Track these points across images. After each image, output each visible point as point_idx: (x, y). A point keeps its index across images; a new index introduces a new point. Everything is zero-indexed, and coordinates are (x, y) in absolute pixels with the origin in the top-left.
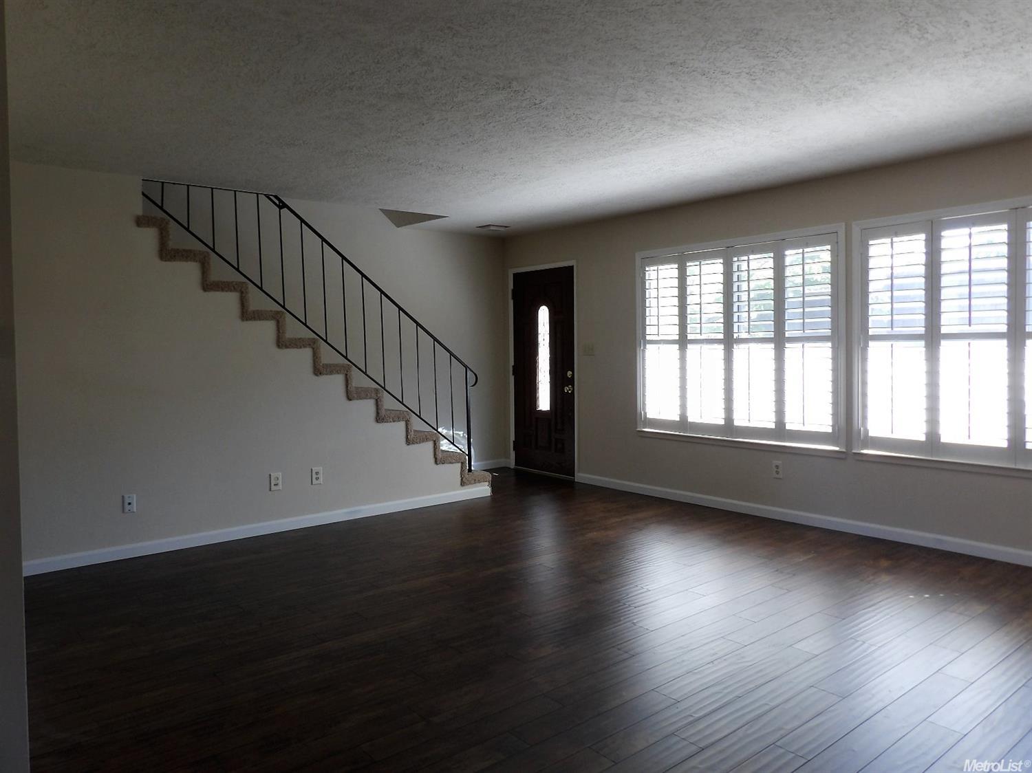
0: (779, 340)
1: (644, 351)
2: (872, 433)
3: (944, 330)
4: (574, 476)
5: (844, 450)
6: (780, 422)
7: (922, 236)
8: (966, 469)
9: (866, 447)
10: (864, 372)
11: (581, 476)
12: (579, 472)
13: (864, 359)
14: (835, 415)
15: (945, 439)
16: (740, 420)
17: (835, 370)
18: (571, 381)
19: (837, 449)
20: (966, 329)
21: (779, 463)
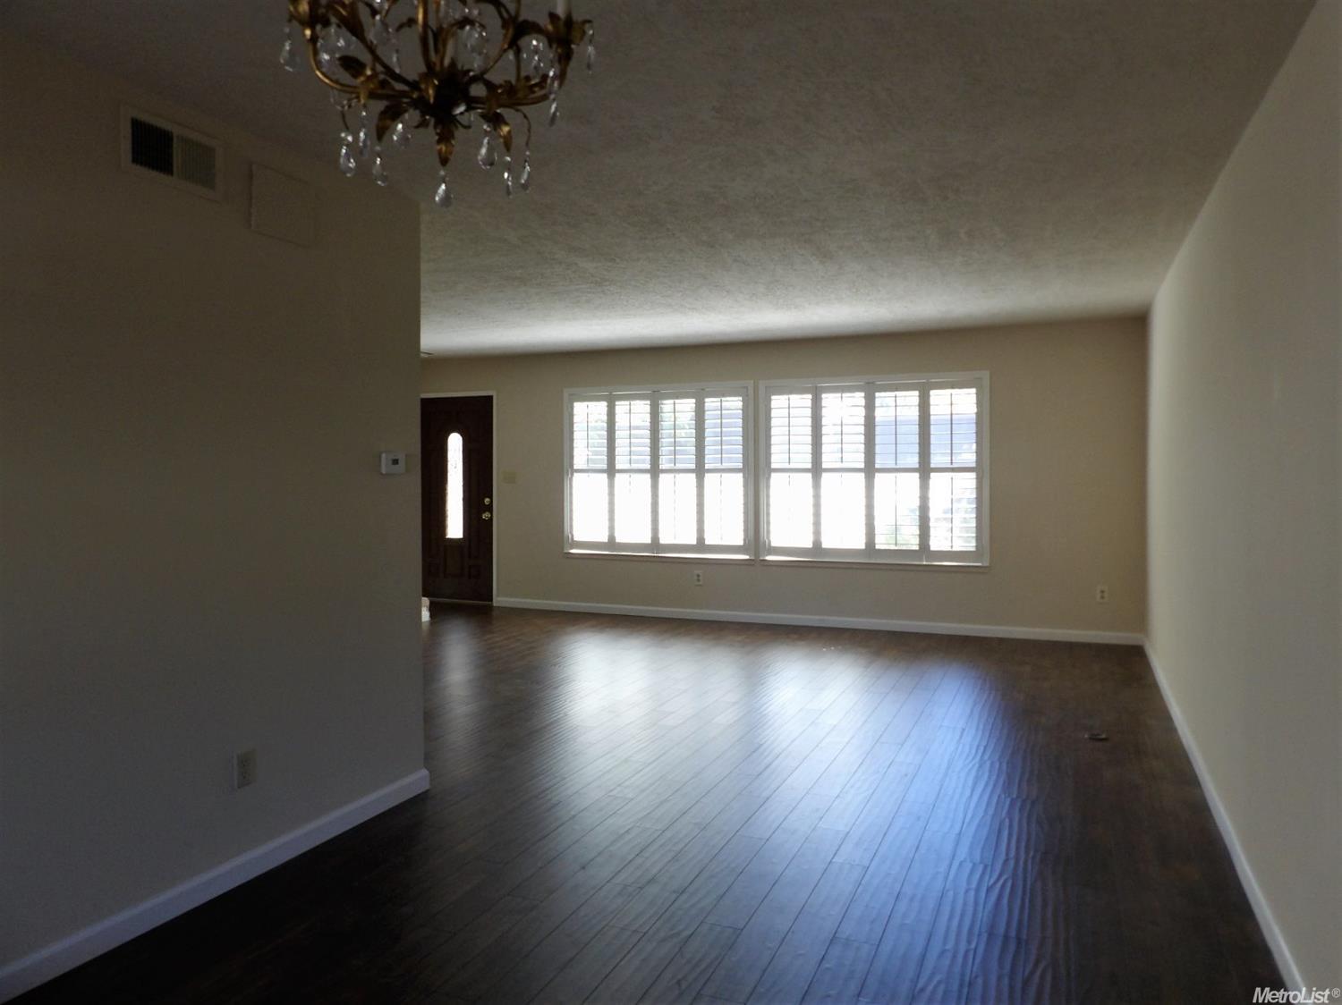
0: (700, 470)
1: (571, 479)
2: (773, 544)
3: (824, 466)
4: (492, 600)
5: (753, 558)
6: (701, 539)
7: (810, 396)
8: (831, 565)
9: (770, 554)
10: (768, 496)
11: (499, 600)
12: (498, 596)
13: (768, 487)
14: (746, 531)
15: (825, 545)
16: (665, 539)
17: (746, 495)
18: (490, 508)
19: (747, 557)
20: (839, 465)
21: (696, 572)
